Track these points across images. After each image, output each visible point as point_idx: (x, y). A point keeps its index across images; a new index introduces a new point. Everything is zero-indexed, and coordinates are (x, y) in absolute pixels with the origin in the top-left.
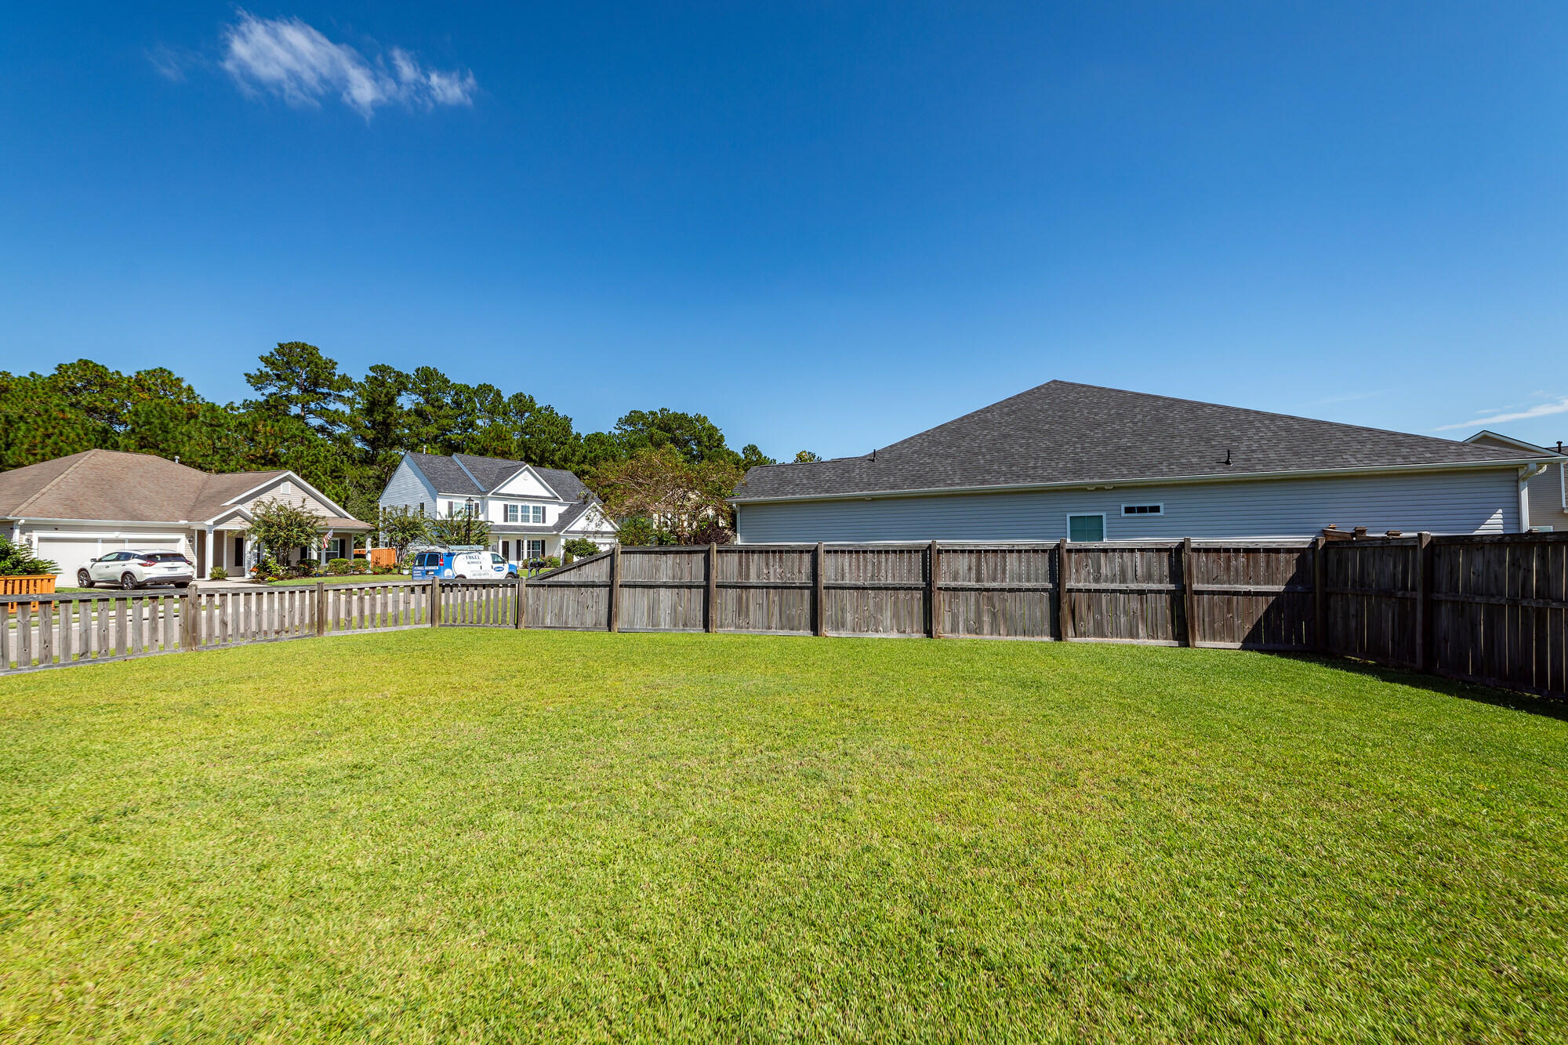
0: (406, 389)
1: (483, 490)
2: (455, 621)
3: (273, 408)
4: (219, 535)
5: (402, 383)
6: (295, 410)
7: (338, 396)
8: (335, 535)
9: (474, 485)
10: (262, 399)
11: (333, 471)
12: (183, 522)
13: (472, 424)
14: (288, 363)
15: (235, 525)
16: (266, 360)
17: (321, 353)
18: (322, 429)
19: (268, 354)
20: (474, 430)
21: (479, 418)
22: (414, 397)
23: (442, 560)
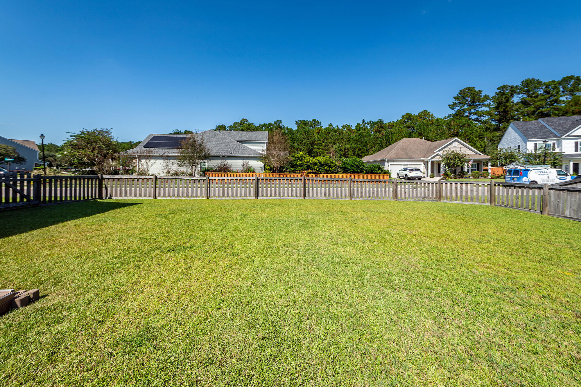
0: (515, 93)
1: (558, 135)
2: (503, 204)
3: (459, 115)
4: (433, 163)
5: (513, 90)
6: (466, 114)
7: (483, 104)
8: (474, 162)
9: (552, 133)
10: (454, 113)
11: (479, 136)
12: (422, 159)
13: (556, 101)
14: (463, 97)
15: (437, 159)
16: (455, 98)
17: (476, 89)
18: (477, 119)
19: (456, 96)
20: (558, 103)
21: (562, 96)
22: (520, 96)
23: (521, 173)
